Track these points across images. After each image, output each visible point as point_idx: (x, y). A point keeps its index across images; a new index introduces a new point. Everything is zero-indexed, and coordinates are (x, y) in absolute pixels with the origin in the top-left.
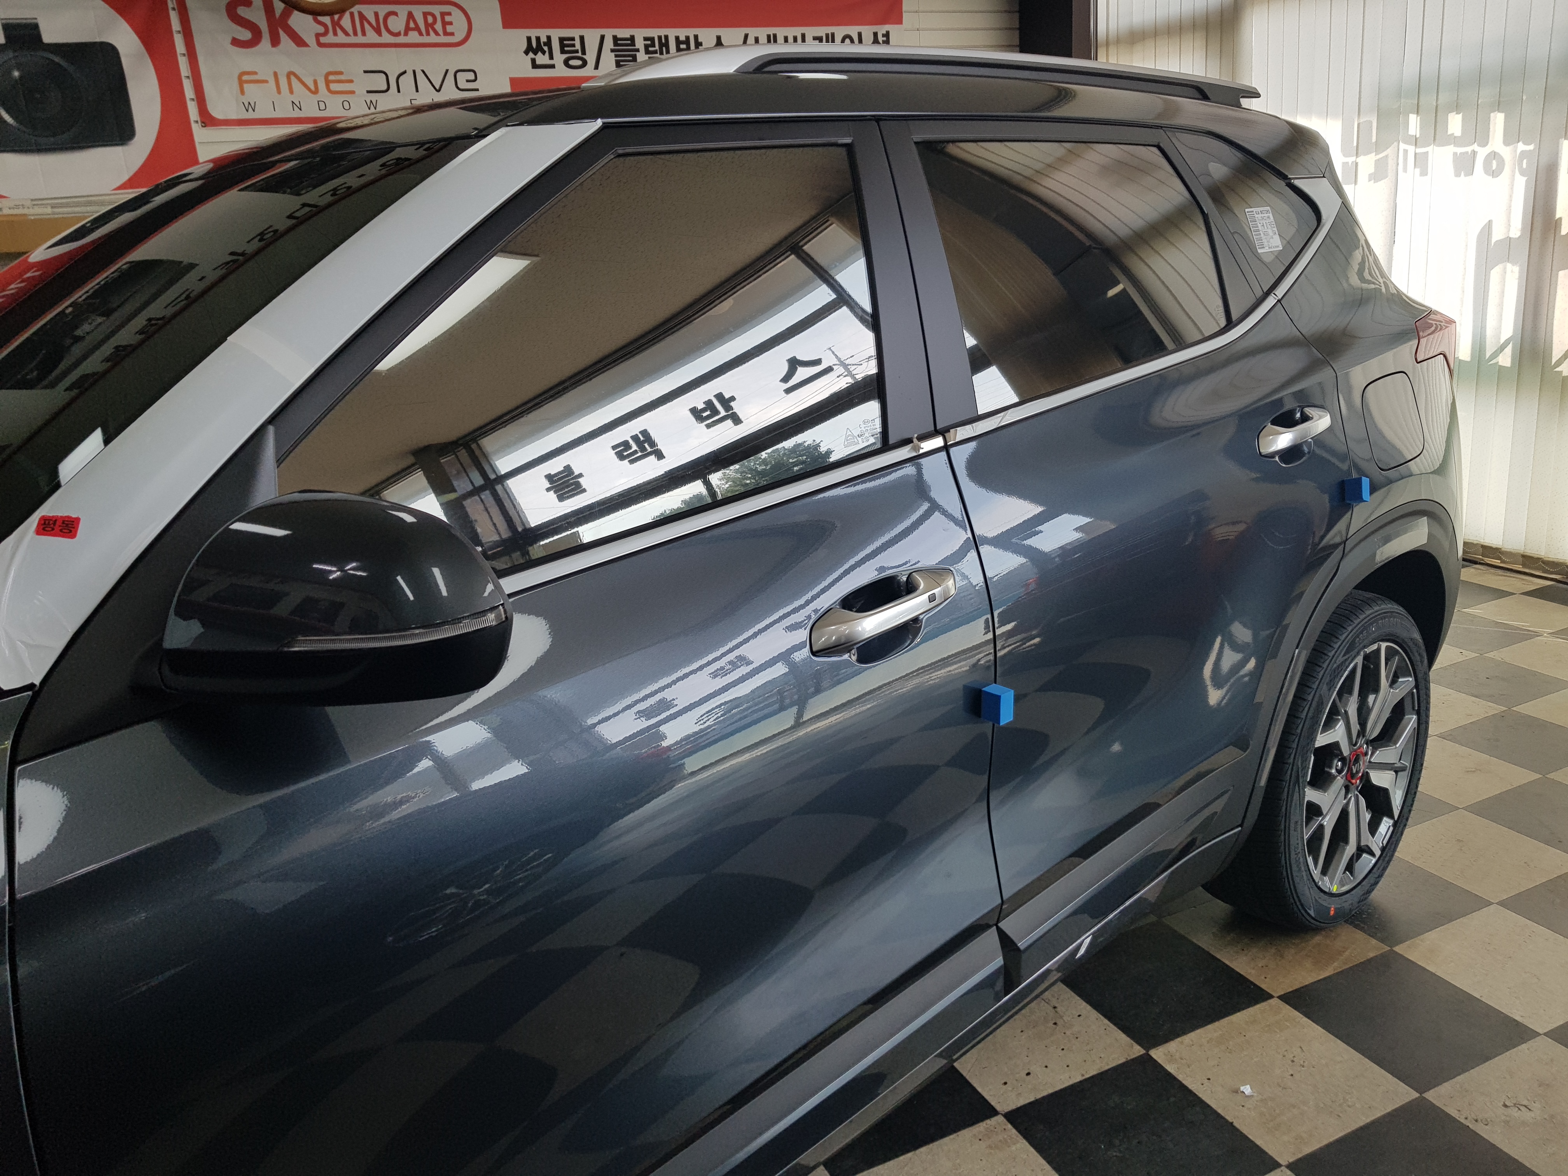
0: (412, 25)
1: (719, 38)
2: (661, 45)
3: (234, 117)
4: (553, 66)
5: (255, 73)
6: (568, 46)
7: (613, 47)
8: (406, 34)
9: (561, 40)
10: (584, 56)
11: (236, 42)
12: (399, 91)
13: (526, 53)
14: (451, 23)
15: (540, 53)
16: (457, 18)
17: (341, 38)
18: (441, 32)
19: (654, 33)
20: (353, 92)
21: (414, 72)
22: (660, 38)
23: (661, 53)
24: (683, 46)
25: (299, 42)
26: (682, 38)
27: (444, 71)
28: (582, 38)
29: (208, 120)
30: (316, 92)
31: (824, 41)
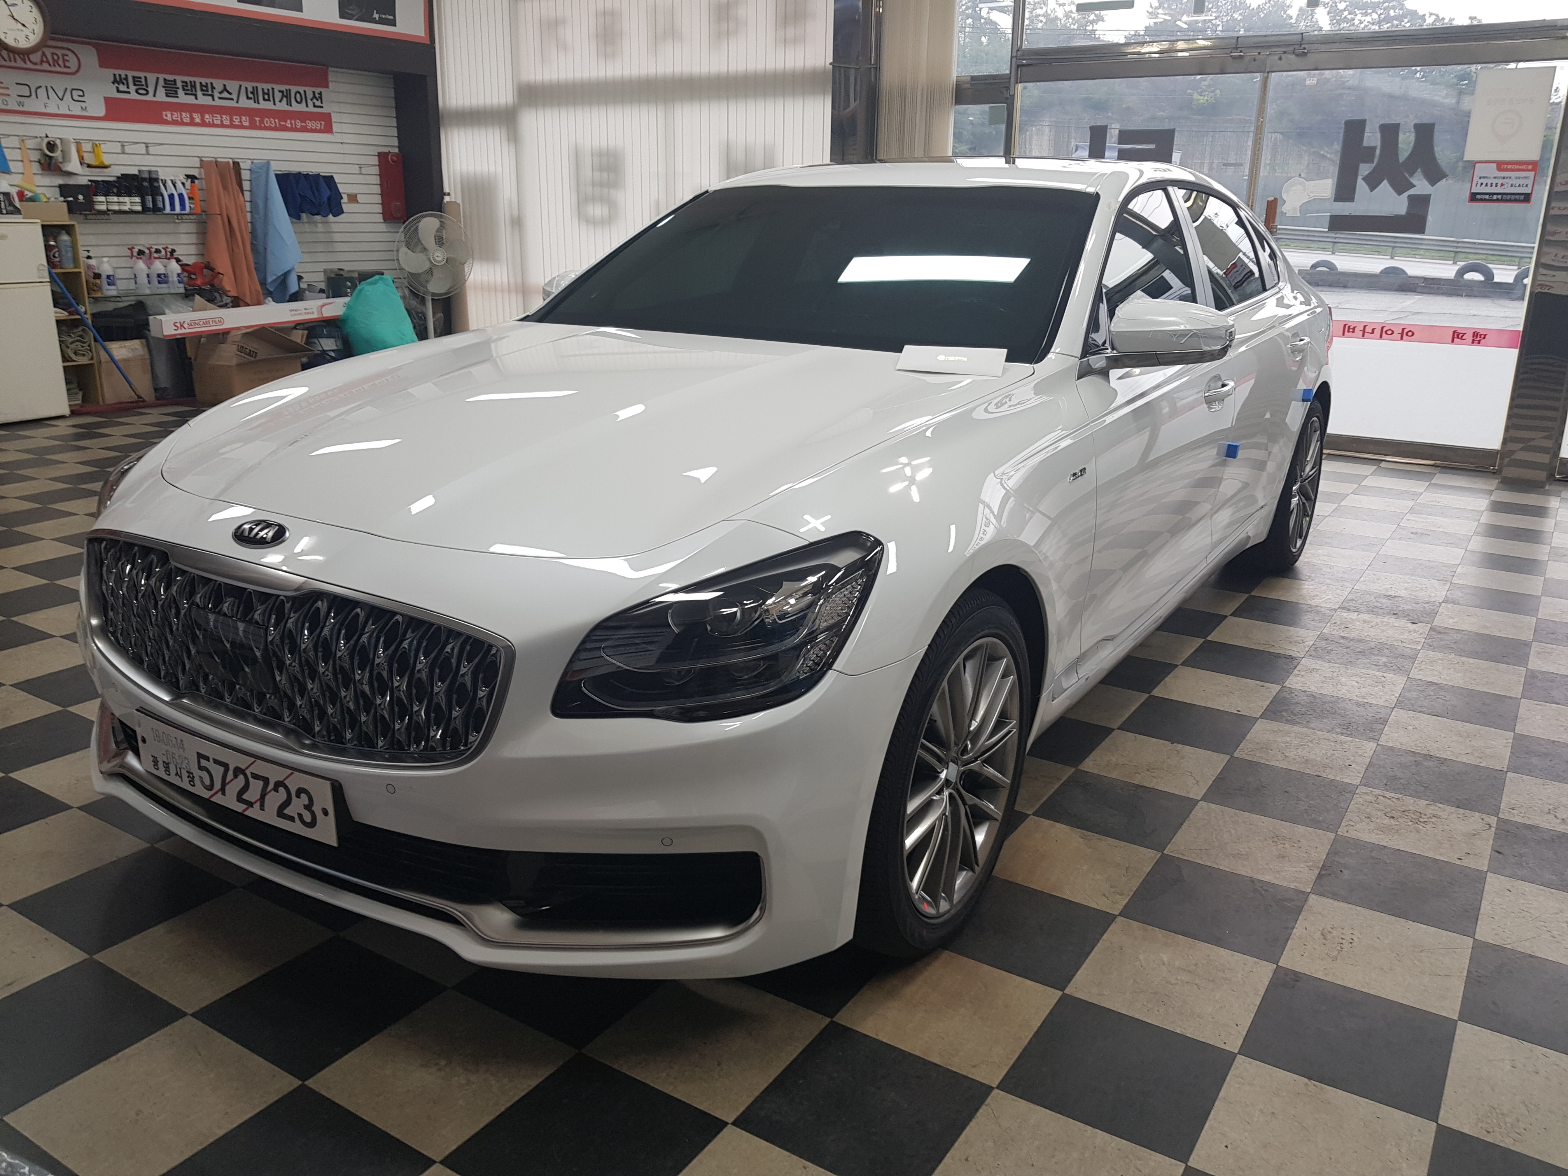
0: (45, 60)
1: (225, 85)
2: (191, 85)
4: (129, 93)
6: (138, 81)
7: (164, 85)
8: (41, 64)
9: (134, 77)
10: (147, 88)
12: (37, 98)
13: (113, 83)
14: (68, 61)
15: (121, 85)
16: (71, 57)
18: (62, 65)
19: (187, 79)
20: (9, 95)
21: (46, 87)
22: (191, 82)
23: (192, 91)
24: (204, 88)
26: (204, 84)
27: (64, 89)
28: (146, 78)
31: (285, 94)
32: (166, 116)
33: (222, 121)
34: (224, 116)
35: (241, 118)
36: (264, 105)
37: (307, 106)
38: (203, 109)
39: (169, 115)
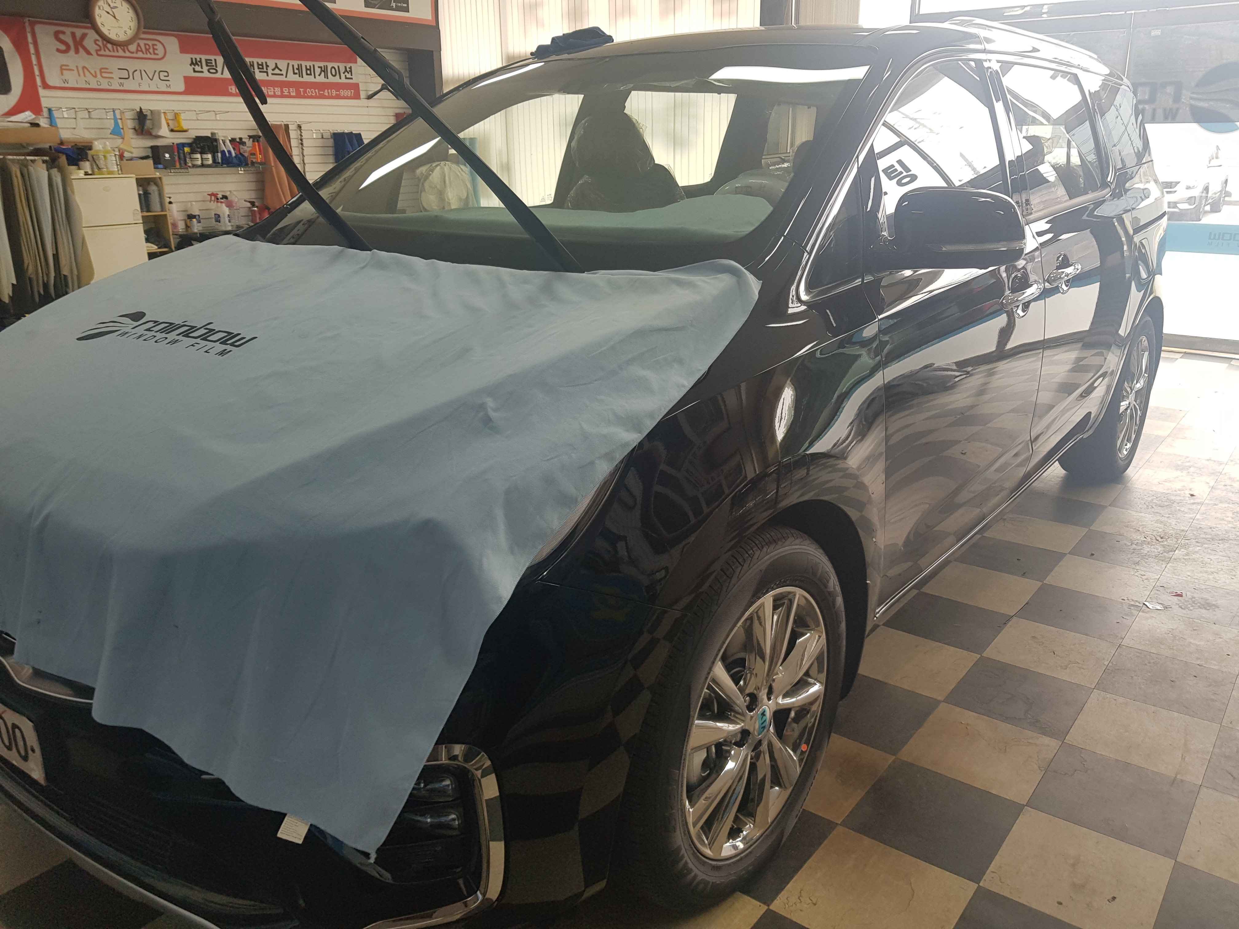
0: (139, 49)
1: (276, 64)
2: (250, 65)
3: (58, 85)
4: (202, 72)
5: (68, 66)
6: (209, 63)
8: (137, 53)
9: (206, 60)
10: (216, 68)
11: (58, 50)
12: (133, 79)
13: (191, 65)
14: (157, 49)
15: (197, 66)
16: (159, 47)
17: (107, 53)
18: (152, 53)
20: (113, 78)
21: (141, 70)
22: (250, 62)
24: (261, 67)
25: (88, 53)
26: (260, 63)
27: (153, 72)
28: (215, 60)
29: (46, 86)
30: (95, 76)
32: (231, 89)
33: (274, 92)
34: (276, 88)
35: (289, 90)
37: (340, 78)
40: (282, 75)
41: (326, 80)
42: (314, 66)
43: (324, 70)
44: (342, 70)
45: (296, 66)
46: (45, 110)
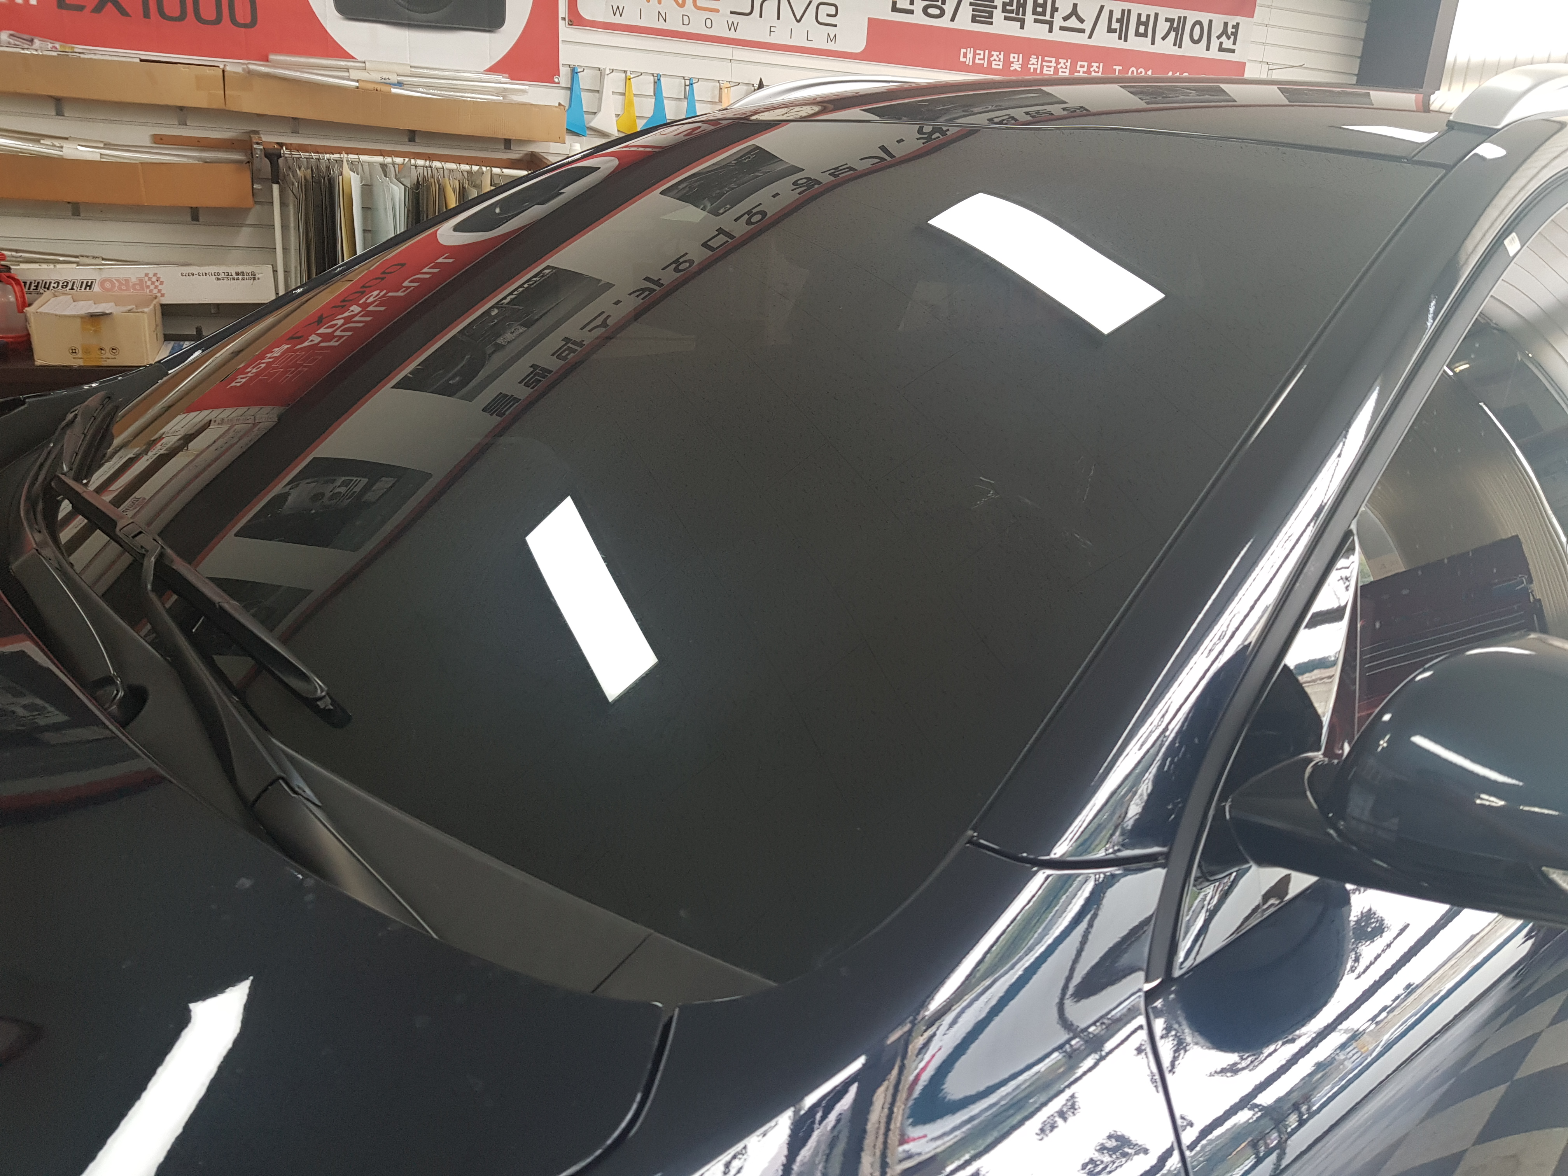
1: (1075, 5)
3: (600, 19)
4: (911, 12)
10: (943, 6)
12: (761, 16)
20: (718, 11)
23: (1018, 13)
24: (1039, 9)
26: (1041, 2)
29: (576, 19)
30: (682, 5)
31: (1175, 25)
32: (965, 56)
33: (1056, 70)
34: (1062, 61)
35: (1090, 66)
36: (1135, 43)
37: (1208, 49)
38: (1029, 47)
39: (970, 56)
40: (1083, 31)
41: (1176, 51)
42: (1157, 15)
43: (1176, 27)
44: (1217, 30)
45: (1117, 15)
46: (564, 71)
